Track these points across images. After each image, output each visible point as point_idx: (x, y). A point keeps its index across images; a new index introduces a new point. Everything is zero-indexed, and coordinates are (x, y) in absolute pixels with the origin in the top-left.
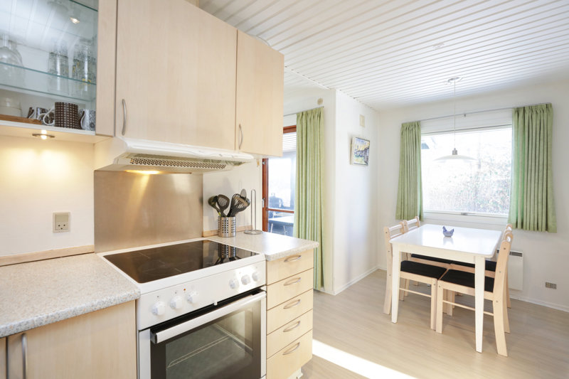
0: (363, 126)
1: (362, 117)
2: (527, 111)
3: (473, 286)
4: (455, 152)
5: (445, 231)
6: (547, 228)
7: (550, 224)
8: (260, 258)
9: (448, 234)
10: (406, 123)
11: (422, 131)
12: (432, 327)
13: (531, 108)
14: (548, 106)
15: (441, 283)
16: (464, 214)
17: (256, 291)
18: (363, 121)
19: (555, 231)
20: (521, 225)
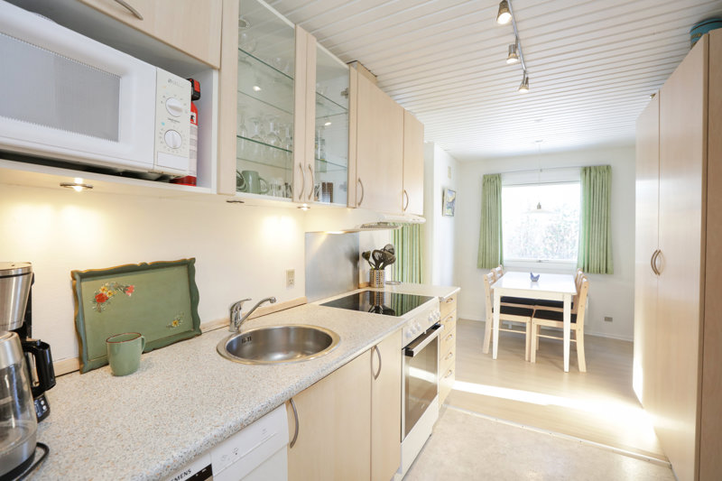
0: (450, 177)
1: (450, 168)
2: (593, 170)
3: (562, 320)
4: (539, 207)
5: (532, 276)
6: (606, 272)
7: (609, 267)
8: (436, 300)
9: (535, 279)
10: (487, 175)
11: (503, 183)
12: (527, 359)
13: (595, 168)
14: (608, 167)
15: (534, 320)
16: (540, 261)
17: (436, 327)
18: (450, 173)
19: (612, 273)
20: (587, 269)
